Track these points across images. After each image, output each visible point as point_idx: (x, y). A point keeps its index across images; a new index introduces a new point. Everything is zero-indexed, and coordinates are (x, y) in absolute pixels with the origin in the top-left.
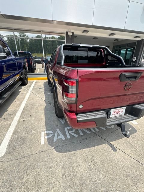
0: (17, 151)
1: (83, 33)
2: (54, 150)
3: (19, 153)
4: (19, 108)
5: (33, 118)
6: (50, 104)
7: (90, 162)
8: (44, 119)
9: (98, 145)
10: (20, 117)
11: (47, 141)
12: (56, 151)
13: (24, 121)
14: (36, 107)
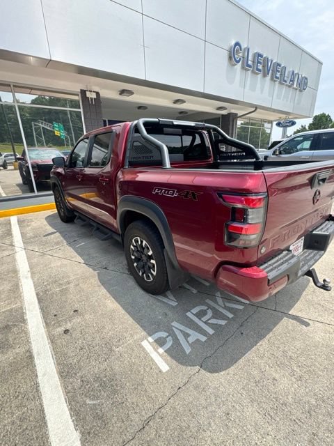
0: (115, 418)
1: (120, 94)
2: (202, 371)
3: (123, 421)
4: (22, 302)
5: (87, 316)
6: (106, 268)
7: (288, 363)
8: (121, 308)
9: (275, 326)
10: (46, 324)
11: (169, 358)
12: (210, 372)
13: (66, 331)
14: (72, 285)
